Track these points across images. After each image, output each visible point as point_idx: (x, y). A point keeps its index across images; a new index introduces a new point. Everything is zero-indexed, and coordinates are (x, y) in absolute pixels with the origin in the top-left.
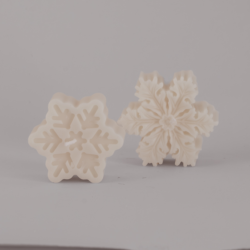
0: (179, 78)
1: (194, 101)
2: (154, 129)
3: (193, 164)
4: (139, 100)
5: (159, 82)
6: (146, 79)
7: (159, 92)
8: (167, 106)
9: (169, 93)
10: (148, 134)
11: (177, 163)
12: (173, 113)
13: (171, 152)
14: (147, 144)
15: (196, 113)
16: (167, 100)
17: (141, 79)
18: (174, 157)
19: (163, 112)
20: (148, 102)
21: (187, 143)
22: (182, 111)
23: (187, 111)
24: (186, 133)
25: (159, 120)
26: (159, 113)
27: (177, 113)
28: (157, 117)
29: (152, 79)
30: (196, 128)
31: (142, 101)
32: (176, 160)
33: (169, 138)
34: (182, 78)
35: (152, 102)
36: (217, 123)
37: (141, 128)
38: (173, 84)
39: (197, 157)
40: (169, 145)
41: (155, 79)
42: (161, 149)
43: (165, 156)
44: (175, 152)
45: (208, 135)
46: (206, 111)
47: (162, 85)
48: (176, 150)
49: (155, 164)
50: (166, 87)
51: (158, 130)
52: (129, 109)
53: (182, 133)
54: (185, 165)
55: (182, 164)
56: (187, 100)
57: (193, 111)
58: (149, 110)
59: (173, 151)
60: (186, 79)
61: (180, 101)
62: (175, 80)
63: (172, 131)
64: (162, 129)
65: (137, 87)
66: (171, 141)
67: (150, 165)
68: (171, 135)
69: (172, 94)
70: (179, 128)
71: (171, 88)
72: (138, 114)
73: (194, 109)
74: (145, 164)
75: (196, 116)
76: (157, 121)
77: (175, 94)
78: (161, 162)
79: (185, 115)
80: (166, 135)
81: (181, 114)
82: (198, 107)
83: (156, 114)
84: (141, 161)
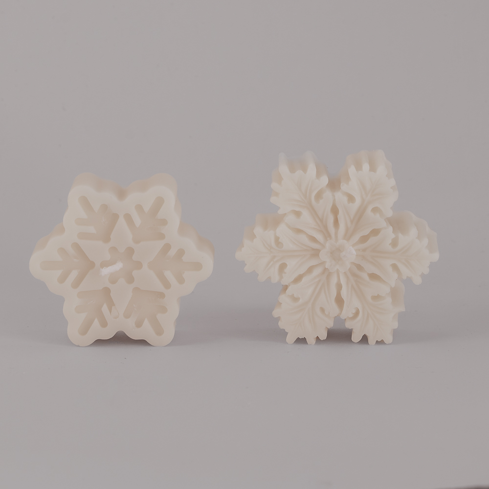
0: (359, 167)
1: (390, 214)
2: (310, 270)
3: (389, 339)
4: (280, 212)
5: (318, 175)
6: (292, 170)
7: (319, 196)
8: (336, 222)
9: (340, 197)
10: (298, 279)
11: (356, 337)
12: (348, 236)
13: (343, 316)
14: (296, 299)
15: (393, 236)
16: (335, 211)
17: (284, 169)
18: (348, 325)
19: (327, 235)
20: (298, 214)
21: (376, 298)
22: (366, 232)
23: (375, 232)
24: (373, 276)
25: (319, 251)
26: (319, 237)
27: (356, 237)
28: (315, 246)
29: (305, 170)
30: (395, 267)
31: (286, 214)
32: (354, 330)
33: (339, 287)
34: (366, 167)
35: (306, 215)
36: (436, 256)
37: (283, 267)
38: (348, 179)
39: (395, 325)
40: (340, 301)
41: (312, 170)
42: (322, 310)
43: (330, 324)
44: (351, 315)
45: (418, 281)
46: (413, 232)
47: (325, 180)
48: (354, 311)
49: (311, 340)
50: (334, 185)
51: (317, 271)
52: (258, 230)
53: (365, 276)
54: (372, 341)
55: (365, 339)
56: (375, 210)
57: (389, 233)
58: (299, 231)
59: (347, 312)
60: (373, 169)
61: (361, 213)
62: (352, 170)
63: (345, 272)
64: (325, 269)
65: (274, 185)
66: (344, 293)
67: (301, 341)
68: (343, 281)
69: (345, 199)
70: (360, 267)
71: (344, 187)
72: (277, 239)
73: (391, 229)
74: (291, 338)
75: (394, 243)
76: (316, 253)
77: (351, 199)
78: (323, 336)
79: (372, 240)
80: (334, 280)
81: (364, 239)
82: (398, 224)
83: (313, 239)
84: (283, 334)
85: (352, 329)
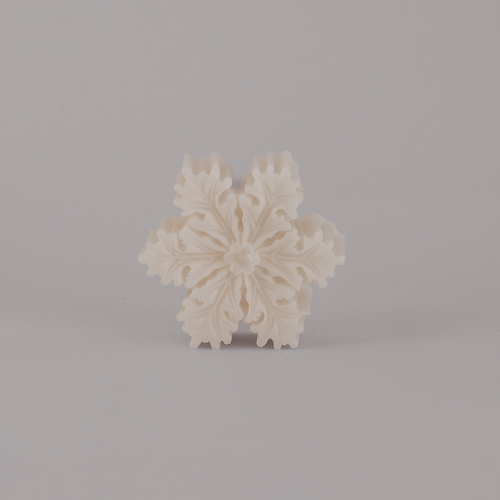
0: (263, 169)
1: (294, 216)
2: (214, 273)
3: (294, 343)
4: (183, 214)
5: (223, 176)
6: (196, 171)
7: (223, 198)
8: (241, 225)
9: (244, 199)
10: (202, 283)
11: (261, 342)
12: (252, 239)
13: (248, 320)
14: (200, 303)
15: (298, 239)
16: (239, 213)
17: (187, 171)
18: (253, 329)
19: (232, 238)
20: (201, 216)
21: (282, 301)
22: (271, 235)
23: (280, 235)
24: (278, 280)
25: (223, 254)
26: (223, 240)
27: (261, 240)
28: (219, 248)
29: (208, 171)
30: (300, 270)
31: (189, 216)
32: (258, 334)
33: (244, 290)
34: (270, 168)
35: (210, 217)
36: (342, 259)
37: (186, 270)
38: (252, 181)
39: (301, 329)
40: (244, 305)
41: (216, 171)
42: (227, 314)
43: (235, 328)
44: (256, 320)
45: (323, 284)
46: (319, 234)
47: (228, 182)
48: (259, 315)
49: (216, 345)
50: (238, 186)
51: (221, 275)
52: (161, 233)
53: (270, 280)
54: (277, 345)
55: (270, 344)
56: (280, 212)
57: (294, 236)
58: (203, 234)
59: (252, 316)
60: (277, 170)
61: (265, 215)
62: (256, 172)
63: (250, 276)
64: (230, 273)
65: (177, 187)
66: (249, 297)
67: (206, 345)
68: (248, 284)
69: (249, 201)
70: (265, 271)
71: (248, 188)
72: (180, 242)
73: (296, 231)
74: (195, 343)
75: (300, 246)
76: (220, 256)
77: (255, 201)
78: (228, 340)
79: (277, 243)
80: (239, 284)
81: (269, 242)
82: (303, 227)
83: (217, 242)
84: (187, 339)
85: (257, 334)
